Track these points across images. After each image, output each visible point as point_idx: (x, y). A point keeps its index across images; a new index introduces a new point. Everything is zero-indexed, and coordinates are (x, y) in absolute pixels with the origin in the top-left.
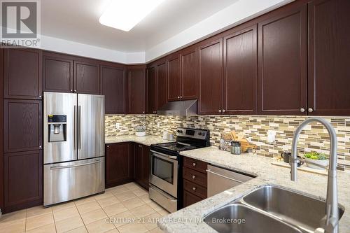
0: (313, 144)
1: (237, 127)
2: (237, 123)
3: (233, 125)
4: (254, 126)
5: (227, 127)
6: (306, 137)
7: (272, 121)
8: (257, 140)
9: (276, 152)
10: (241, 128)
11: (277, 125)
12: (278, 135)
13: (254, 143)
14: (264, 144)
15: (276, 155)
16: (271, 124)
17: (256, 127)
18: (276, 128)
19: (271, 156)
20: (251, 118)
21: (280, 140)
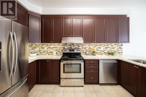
0: (111, 50)
1: (91, 47)
2: (91, 46)
3: (90, 47)
4: (97, 47)
5: (88, 47)
6: (110, 48)
7: (102, 45)
8: (98, 51)
9: (103, 53)
10: (93, 47)
11: (103, 46)
12: (104, 48)
13: (97, 51)
14: (100, 51)
15: (103, 54)
16: (102, 46)
17: (98, 47)
18: (103, 47)
19: (102, 54)
20: (96, 44)
21: (104, 50)
